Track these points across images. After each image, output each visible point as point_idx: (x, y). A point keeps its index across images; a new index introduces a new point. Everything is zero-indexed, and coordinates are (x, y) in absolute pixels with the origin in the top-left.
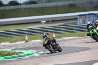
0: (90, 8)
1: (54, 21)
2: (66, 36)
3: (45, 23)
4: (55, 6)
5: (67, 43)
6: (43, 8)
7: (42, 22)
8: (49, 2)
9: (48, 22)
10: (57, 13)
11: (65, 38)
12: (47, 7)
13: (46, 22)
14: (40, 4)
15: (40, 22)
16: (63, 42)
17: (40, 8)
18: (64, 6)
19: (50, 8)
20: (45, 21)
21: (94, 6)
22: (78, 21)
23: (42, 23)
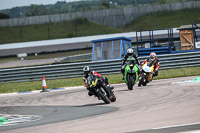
0: (118, 27)
1: (44, 53)
2: (69, 85)
3: (25, 58)
4: (46, 24)
5: (71, 97)
6: (21, 27)
7: (20, 55)
8: (33, 15)
9: (31, 55)
10: (49, 38)
11: (67, 88)
12: (29, 25)
13: (28, 55)
14: (15, 20)
15: (16, 56)
16: (62, 97)
17: (16, 27)
18: (65, 23)
19: (36, 26)
20: (25, 55)
21: (125, 23)
22: (93, 53)
23: (20, 58)
